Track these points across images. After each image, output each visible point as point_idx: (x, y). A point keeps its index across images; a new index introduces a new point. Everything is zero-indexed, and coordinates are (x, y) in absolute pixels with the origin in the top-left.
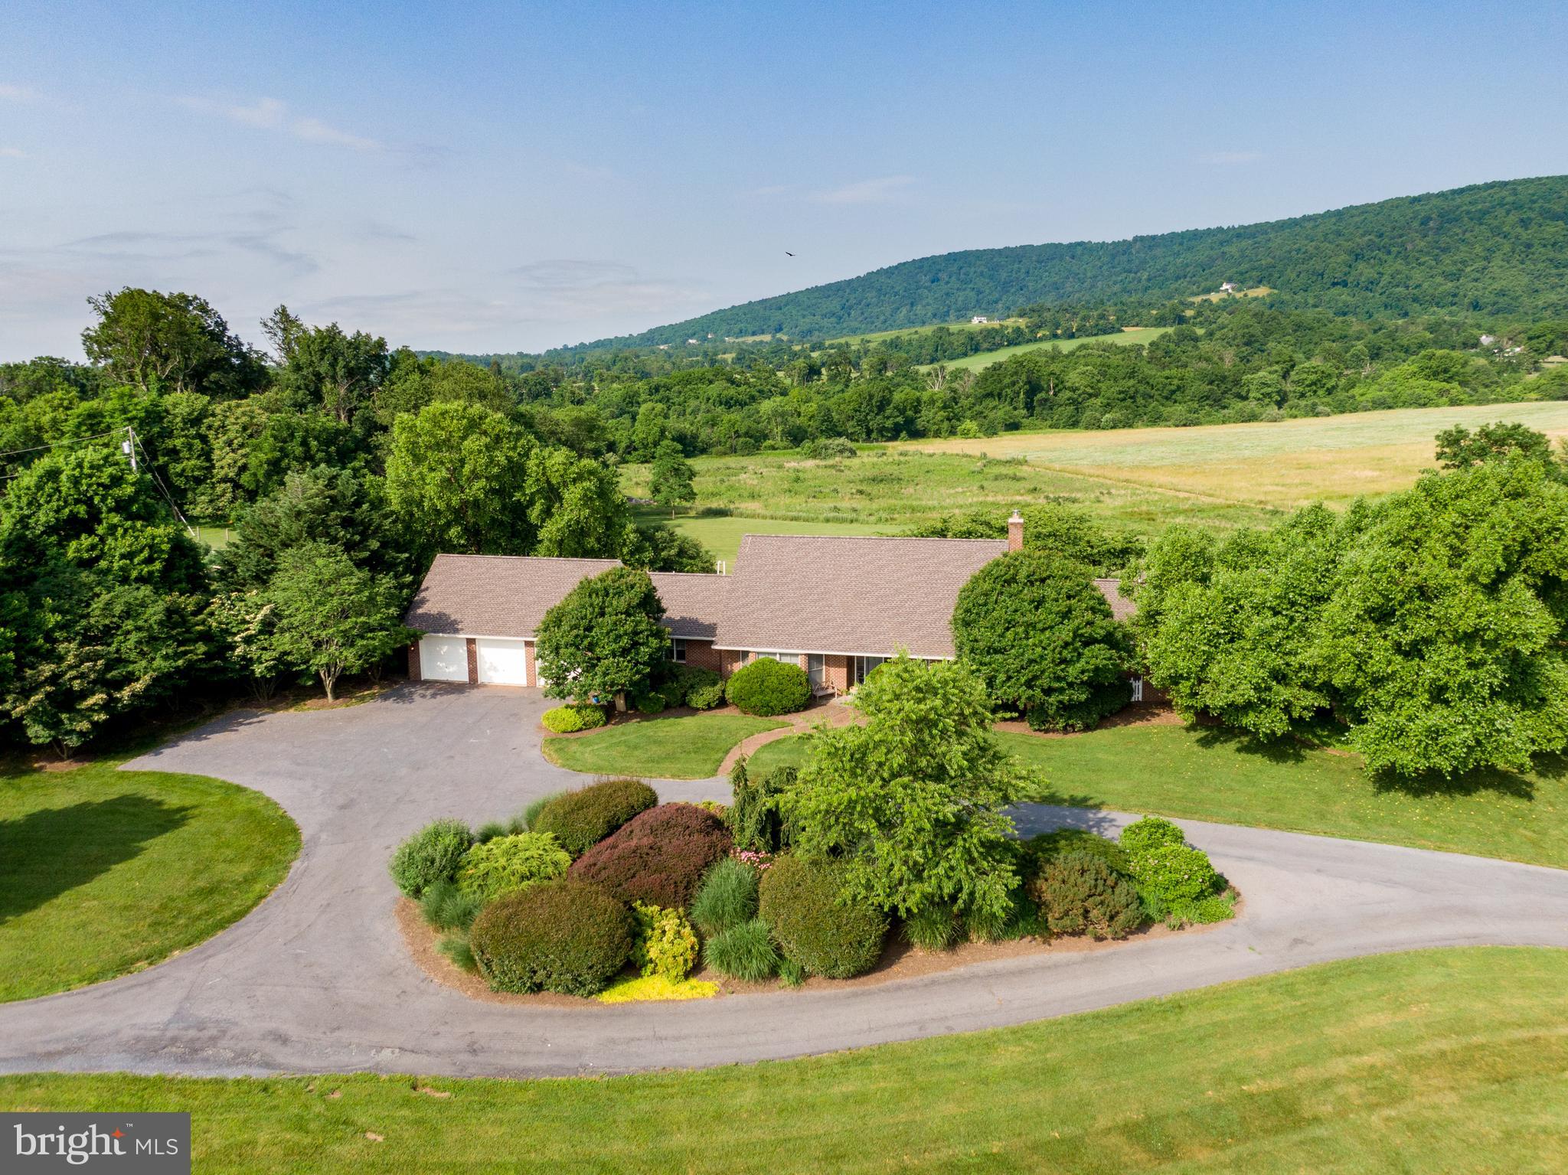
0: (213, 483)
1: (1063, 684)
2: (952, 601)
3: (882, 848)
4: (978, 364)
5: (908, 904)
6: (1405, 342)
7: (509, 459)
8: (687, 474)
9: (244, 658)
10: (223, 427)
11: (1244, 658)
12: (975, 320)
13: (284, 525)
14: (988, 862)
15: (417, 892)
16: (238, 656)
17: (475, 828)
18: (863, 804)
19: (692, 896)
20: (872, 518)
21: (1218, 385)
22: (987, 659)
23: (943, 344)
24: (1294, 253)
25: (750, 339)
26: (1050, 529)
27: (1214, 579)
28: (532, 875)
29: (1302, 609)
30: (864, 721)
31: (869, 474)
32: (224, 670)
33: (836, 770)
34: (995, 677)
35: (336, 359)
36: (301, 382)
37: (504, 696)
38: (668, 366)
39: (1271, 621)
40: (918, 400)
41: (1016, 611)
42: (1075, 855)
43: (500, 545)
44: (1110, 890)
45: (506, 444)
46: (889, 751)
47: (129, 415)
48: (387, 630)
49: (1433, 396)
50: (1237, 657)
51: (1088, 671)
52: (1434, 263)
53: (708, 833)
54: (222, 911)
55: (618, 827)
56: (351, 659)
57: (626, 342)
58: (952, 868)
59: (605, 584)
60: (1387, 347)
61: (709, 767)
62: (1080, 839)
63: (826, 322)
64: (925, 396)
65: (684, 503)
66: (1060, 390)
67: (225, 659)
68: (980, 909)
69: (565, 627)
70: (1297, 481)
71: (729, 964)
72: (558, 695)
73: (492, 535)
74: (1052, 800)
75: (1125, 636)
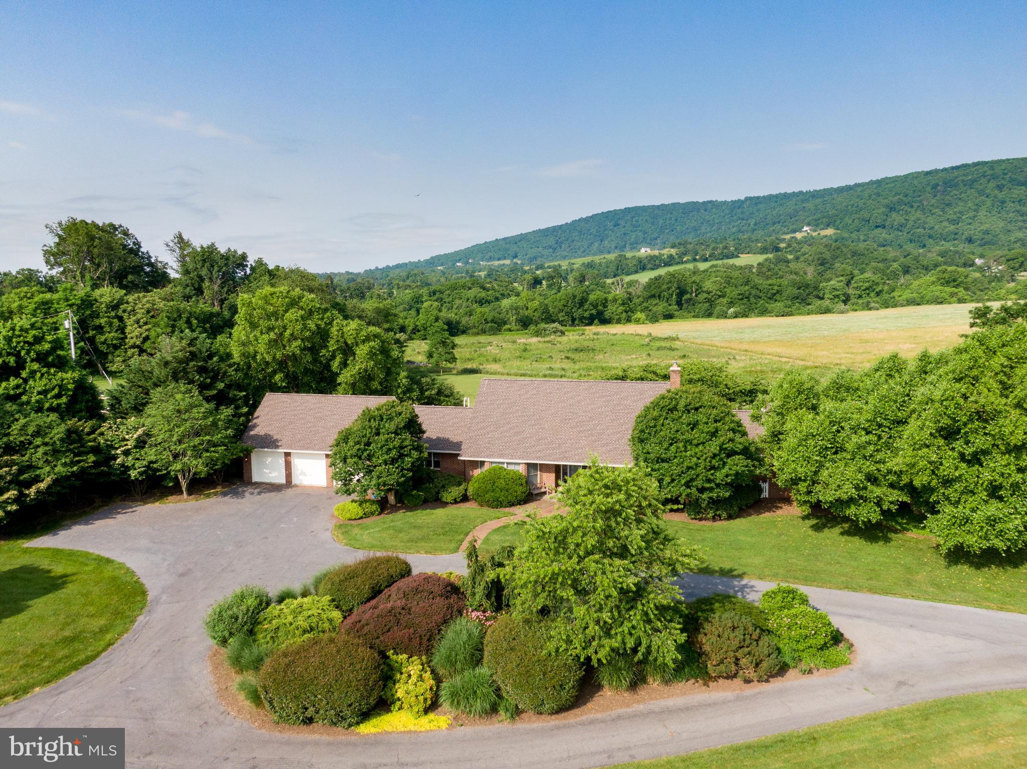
0: (126, 349)
1: (713, 485)
2: (631, 425)
3: (580, 611)
4: (644, 277)
5: (600, 656)
6: (925, 263)
7: (317, 326)
8: (451, 345)
9: (123, 465)
10: (134, 311)
11: (845, 466)
12: (643, 250)
13: (156, 372)
14: (661, 622)
15: (224, 642)
16: (118, 464)
17: (273, 592)
18: (563, 576)
19: (433, 647)
20: (575, 375)
21: (803, 290)
22: (657, 467)
23: (622, 265)
24: (850, 207)
25: (496, 263)
26: (699, 376)
27: (822, 408)
28: (312, 629)
29: (887, 429)
30: (566, 511)
31: (573, 347)
32: (108, 474)
33: (544, 550)
34: (662, 479)
35: (212, 266)
36: (189, 281)
37: (310, 493)
38: (443, 279)
39: (865, 438)
40: (606, 299)
41: (677, 431)
42: (727, 615)
43: (312, 387)
44: (755, 643)
45: (316, 316)
46: (584, 535)
47: (70, 302)
48: (225, 446)
49: (947, 297)
50: (841, 464)
51: (731, 475)
52: (941, 213)
53: (447, 597)
54: (78, 655)
55: (380, 592)
56: (200, 467)
57: (417, 265)
58: (634, 627)
59: (381, 412)
60: (913, 266)
61: (453, 545)
62: (731, 602)
63: (546, 252)
64: (610, 297)
65: (449, 365)
66: (700, 293)
67: (110, 467)
68: (656, 660)
69: (351, 443)
70: (861, 351)
71: (458, 703)
72: (346, 492)
73: (306, 379)
74: (706, 571)
75: (757, 449)
